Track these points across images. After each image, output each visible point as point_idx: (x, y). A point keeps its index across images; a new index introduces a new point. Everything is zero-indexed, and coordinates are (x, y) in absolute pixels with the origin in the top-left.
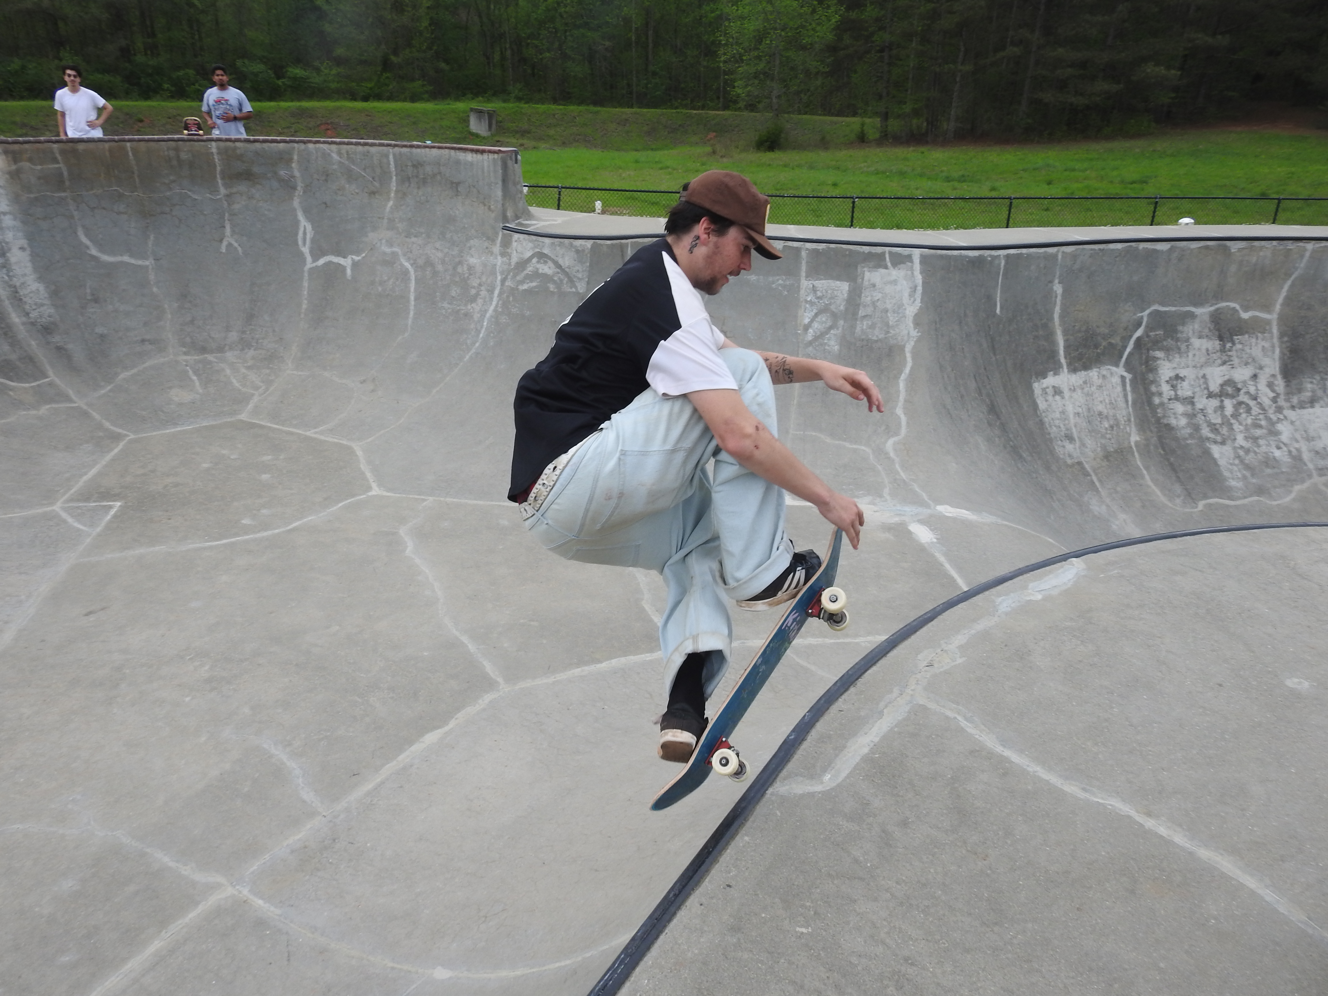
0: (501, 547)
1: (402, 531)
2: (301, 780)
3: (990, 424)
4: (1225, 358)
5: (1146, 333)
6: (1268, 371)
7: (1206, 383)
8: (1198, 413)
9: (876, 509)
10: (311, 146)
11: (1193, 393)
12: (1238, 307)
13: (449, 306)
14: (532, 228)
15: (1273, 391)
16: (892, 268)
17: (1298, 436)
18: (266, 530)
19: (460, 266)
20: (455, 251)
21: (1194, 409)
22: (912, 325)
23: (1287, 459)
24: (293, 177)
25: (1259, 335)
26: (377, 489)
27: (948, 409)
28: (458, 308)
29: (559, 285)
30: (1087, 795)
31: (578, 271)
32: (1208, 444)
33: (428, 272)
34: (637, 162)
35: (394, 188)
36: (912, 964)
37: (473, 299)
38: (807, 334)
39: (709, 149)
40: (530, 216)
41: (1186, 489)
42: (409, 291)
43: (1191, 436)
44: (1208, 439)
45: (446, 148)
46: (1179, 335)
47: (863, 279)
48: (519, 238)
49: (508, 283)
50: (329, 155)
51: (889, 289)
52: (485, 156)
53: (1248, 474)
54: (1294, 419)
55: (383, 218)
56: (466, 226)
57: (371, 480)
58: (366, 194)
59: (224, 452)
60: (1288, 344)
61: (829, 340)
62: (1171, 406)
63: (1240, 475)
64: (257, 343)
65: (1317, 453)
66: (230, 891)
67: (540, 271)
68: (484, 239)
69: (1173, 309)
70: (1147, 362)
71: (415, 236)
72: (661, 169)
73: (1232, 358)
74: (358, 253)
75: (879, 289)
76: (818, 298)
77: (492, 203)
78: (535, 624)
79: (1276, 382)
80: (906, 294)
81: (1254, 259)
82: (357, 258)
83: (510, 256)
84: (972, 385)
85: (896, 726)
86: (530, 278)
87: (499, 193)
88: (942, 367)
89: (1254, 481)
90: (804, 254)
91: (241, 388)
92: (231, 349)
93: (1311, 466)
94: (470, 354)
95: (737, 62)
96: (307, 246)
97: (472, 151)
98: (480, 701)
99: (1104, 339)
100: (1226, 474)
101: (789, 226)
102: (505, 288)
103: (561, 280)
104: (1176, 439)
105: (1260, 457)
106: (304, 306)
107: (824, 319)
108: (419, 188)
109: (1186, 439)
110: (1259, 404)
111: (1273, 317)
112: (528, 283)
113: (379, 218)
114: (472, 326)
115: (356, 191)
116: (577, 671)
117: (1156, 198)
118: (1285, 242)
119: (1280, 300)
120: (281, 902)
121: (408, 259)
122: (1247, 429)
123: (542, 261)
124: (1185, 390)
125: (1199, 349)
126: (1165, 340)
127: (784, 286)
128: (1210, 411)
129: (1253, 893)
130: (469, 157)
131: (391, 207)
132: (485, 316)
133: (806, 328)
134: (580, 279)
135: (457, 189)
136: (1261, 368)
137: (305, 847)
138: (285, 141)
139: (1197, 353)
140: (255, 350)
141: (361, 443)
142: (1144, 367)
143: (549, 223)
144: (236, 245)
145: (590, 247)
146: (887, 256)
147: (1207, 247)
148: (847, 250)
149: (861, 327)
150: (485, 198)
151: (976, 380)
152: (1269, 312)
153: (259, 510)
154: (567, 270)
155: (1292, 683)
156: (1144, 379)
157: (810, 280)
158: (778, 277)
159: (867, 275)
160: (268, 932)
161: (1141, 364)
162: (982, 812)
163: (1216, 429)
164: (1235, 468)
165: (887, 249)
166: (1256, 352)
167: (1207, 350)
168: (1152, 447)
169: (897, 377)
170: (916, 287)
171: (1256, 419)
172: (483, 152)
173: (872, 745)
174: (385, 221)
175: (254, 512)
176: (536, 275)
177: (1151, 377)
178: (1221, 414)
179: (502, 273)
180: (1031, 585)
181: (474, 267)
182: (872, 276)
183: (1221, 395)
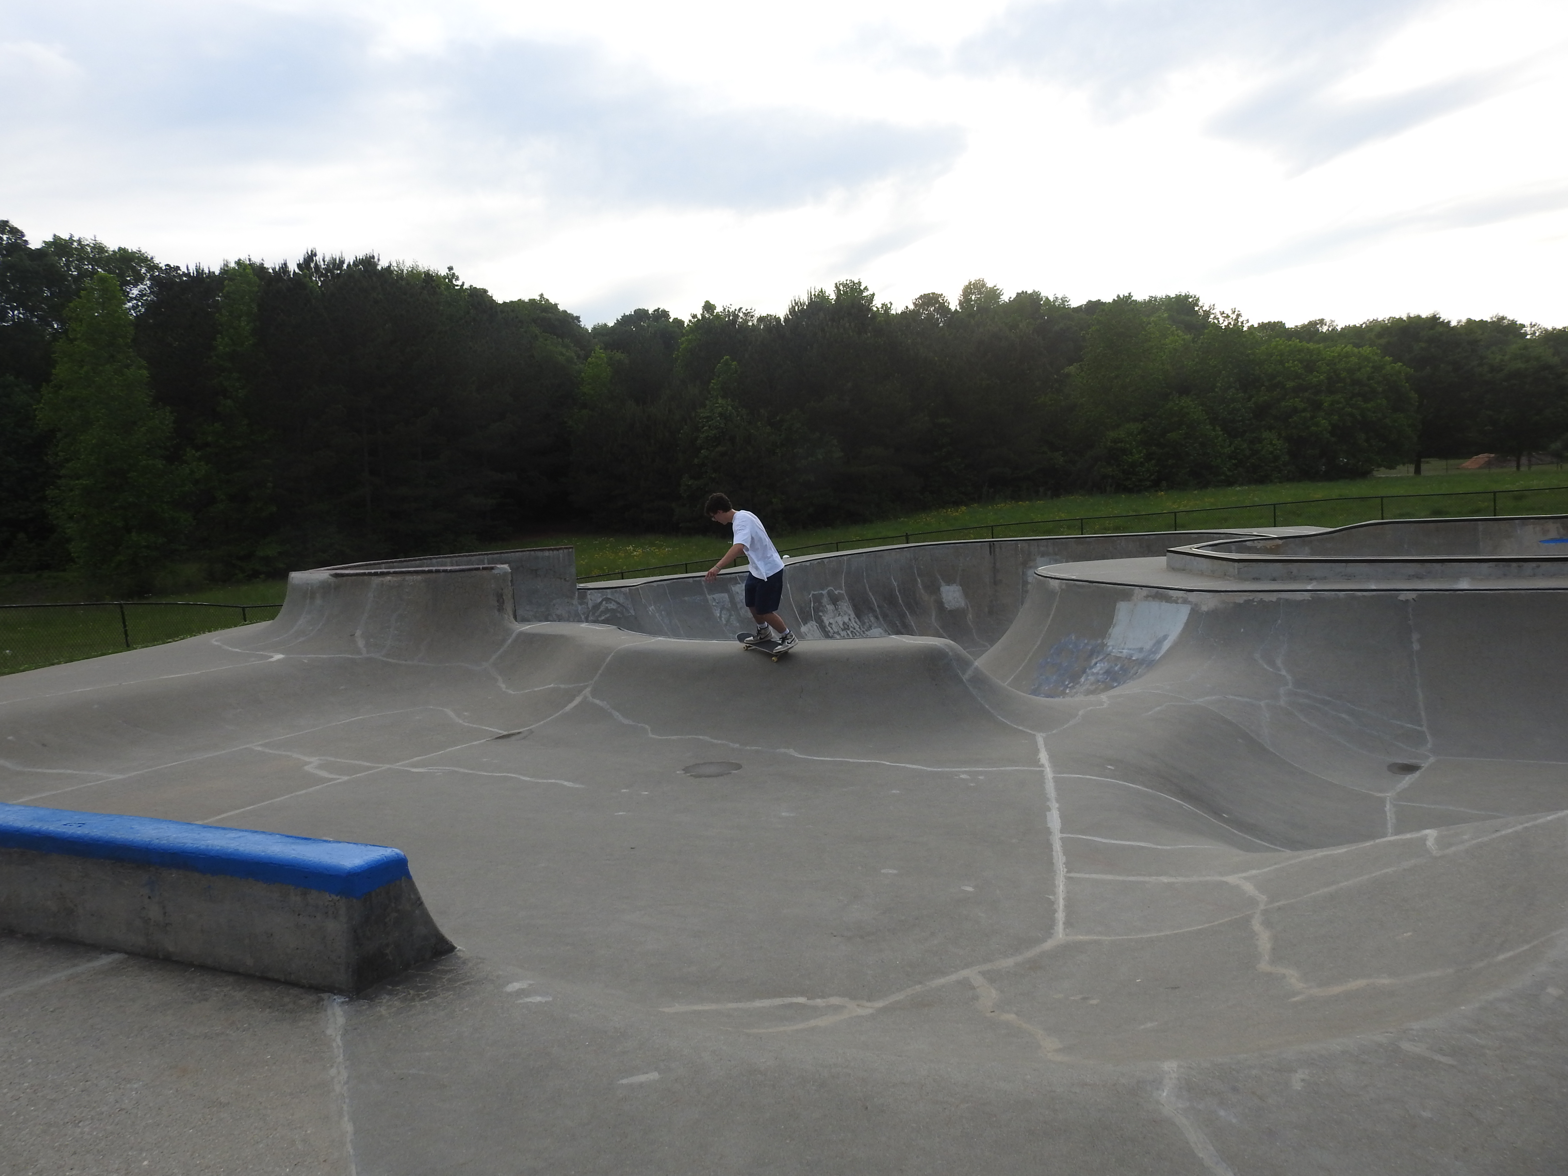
4: (839, 612)
5: (815, 605)
6: (852, 616)
12: (833, 589)
15: (859, 624)
25: (844, 600)
31: (628, 604)
46: (823, 604)
47: (732, 590)
48: (591, 592)
49: (591, 618)
52: (561, 551)
56: (547, 593)
60: (853, 603)
67: (609, 608)
68: (564, 598)
69: (817, 592)
70: (820, 617)
73: (841, 612)
76: (717, 603)
77: (567, 577)
79: (857, 620)
81: (832, 566)
83: (587, 604)
86: (603, 613)
87: (572, 570)
90: (703, 583)
97: (548, 549)
99: (805, 609)
103: (622, 611)
107: (725, 612)
110: (857, 630)
111: (843, 592)
112: (603, 616)
118: (839, 557)
119: (844, 584)
123: (608, 602)
124: (835, 629)
125: (831, 609)
126: (819, 607)
127: (701, 600)
130: (547, 553)
133: (720, 617)
134: (630, 608)
136: (850, 616)
139: (831, 611)
142: (820, 620)
145: (628, 591)
146: (738, 577)
147: (817, 564)
152: (843, 589)
154: (623, 604)
157: (710, 595)
158: (696, 595)
159: (733, 588)
165: (737, 574)
166: (846, 608)
172: (559, 548)
176: (607, 610)
177: (824, 624)
179: (584, 614)
182: (736, 589)
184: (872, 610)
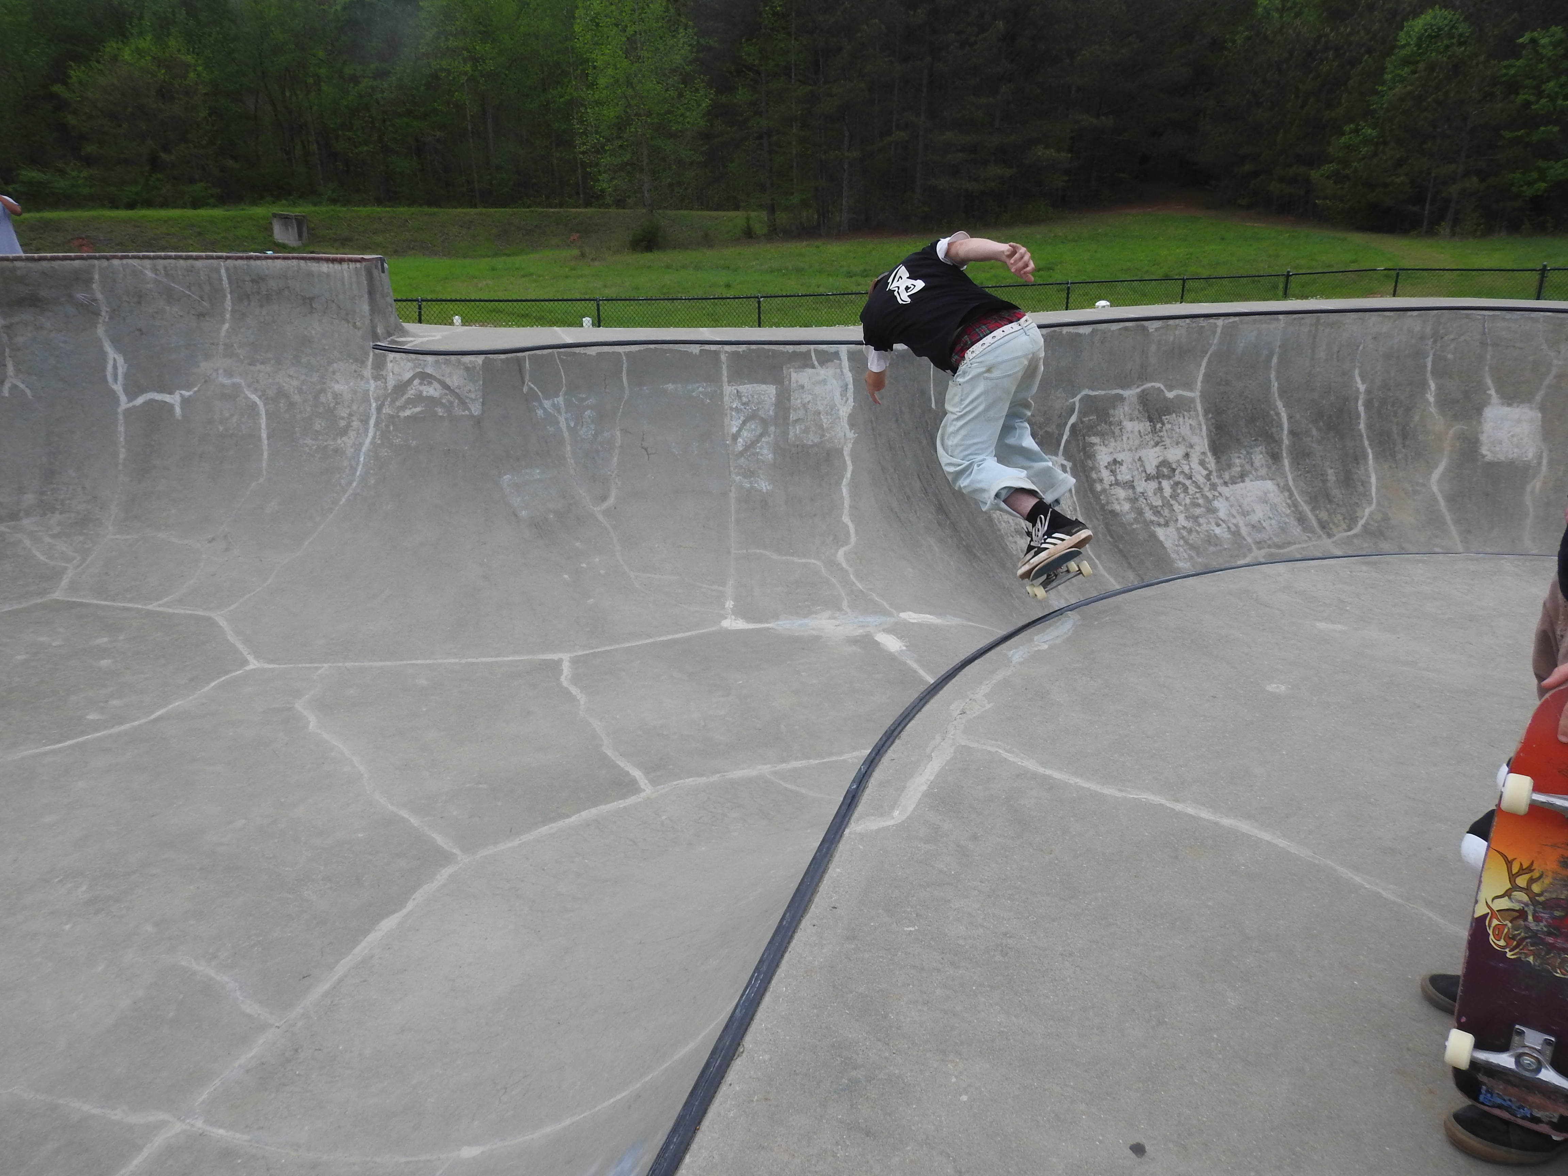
0: (424, 709)
1: (299, 705)
2: (238, 993)
3: (940, 524)
4: (1157, 439)
5: (1080, 418)
6: (1198, 449)
7: (1143, 466)
8: (1139, 496)
9: (837, 623)
10: (116, 262)
11: (1132, 477)
12: (1162, 387)
13: (314, 442)
14: (409, 345)
15: (1206, 469)
16: (819, 367)
17: (1234, 512)
18: (122, 724)
19: (322, 395)
20: (315, 377)
21: (1134, 493)
22: (847, 427)
23: (1227, 535)
24: (95, 300)
25: (1185, 413)
26: (255, 662)
27: (896, 513)
28: (325, 443)
29: (449, 408)
30: (1124, 794)
31: (470, 391)
32: (1152, 528)
33: (282, 405)
34: (493, 269)
35: (230, 309)
36: (1010, 937)
37: (344, 432)
38: (736, 444)
39: (576, 252)
40: (405, 333)
41: (1139, 575)
42: (260, 429)
43: (1135, 519)
44: (1152, 522)
45: (293, 258)
46: (1111, 419)
47: (790, 380)
48: (394, 358)
49: (386, 410)
50: (141, 272)
51: (818, 390)
52: (345, 266)
53: (1193, 554)
54: (1228, 495)
55: (218, 344)
56: (327, 347)
57: (245, 653)
58: (194, 317)
59: (41, 639)
60: (1213, 421)
61: (761, 449)
62: (1113, 492)
63: (1186, 556)
64: (62, 504)
65: (1253, 527)
66: (179, 1127)
67: (425, 394)
68: (351, 361)
69: (1103, 393)
70: (1084, 448)
71: (262, 363)
72: (524, 276)
73: (1163, 439)
74: (188, 387)
75: (808, 390)
76: (744, 404)
77: (358, 319)
78: (485, 786)
79: (1207, 460)
80: (837, 394)
81: (1172, 338)
82: (186, 394)
83: (386, 379)
84: (917, 485)
85: (946, 765)
86: (412, 402)
87: (366, 307)
88: (883, 469)
89: (1200, 560)
90: (723, 357)
91: (46, 560)
92: (28, 514)
93: (1249, 540)
94: (346, 496)
95: (598, 152)
96: (119, 382)
97: (327, 260)
98: (438, 877)
99: (1040, 428)
100: (1173, 556)
101: (701, 329)
102: (383, 416)
103: (451, 403)
104: (1122, 525)
105: (1202, 536)
106: (122, 456)
107: (753, 427)
108: (261, 306)
109: (1132, 524)
110: (1194, 482)
111: (1195, 394)
112: (410, 409)
113: (213, 344)
114: (346, 463)
115: (181, 313)
116: (544, 830)
117: (1068, 284)
118: (1198, 319)
119: (1200, 378)
120: (247, 1127)
121: (256, 390)
122: (1187, 509)
123: (425, 382)
124: (1124, 474)
125: (1132, 432)
126: (1098, 425)
127: (706, 394)
128: (1150, 493)
129: (1269, 843)
130: (325, 267)
131: (227, 331)
132: (360, 451)
133: (735, 437)
134: (473, 400)
135: (311, 305)
136: (1191, 447)
137: (263, 1064)
138: (81, 258)
139: (1130, 436)
140: (61, 513)
141: (222, 612)
142: (1082, 454)
143: (427, 339)
144: (22, 386)
145: (481, 363)
146: (813, 354)
147: (1126, 329)
148: (769, 350)
149: (795, 432)
150: (347, 314)
151: (920, 479)
152: (1192, 390)
153: (107, 702)
154: (457, 390)
155: (1271, 688)
156: (1083, 466)
157: (733, 385)
158: (697, 385)
159: (794, 376)
160: (239, 1161)
161: (1079, 452)
162: (1039, 820)
163: (1159, 512)
164: (1182, 549)
165: (812, 347)
166: (1185, 430)
167: (1140, 432)
168: (1100, 535)
169: (838, 483)
170: (847, 385)
171: (1194, 498)
172: (341, 261)
173: (929, 783)
174: (221, 347)
175: (101, 704)
176: (420, 398)
177: (1090, 463)
178: (1161, 496)
179: (377, 399)
180: (1036, 638)
181: (341, 395)
182: (799, 377)
183: (1158, 476)
184: (1270, 439)
